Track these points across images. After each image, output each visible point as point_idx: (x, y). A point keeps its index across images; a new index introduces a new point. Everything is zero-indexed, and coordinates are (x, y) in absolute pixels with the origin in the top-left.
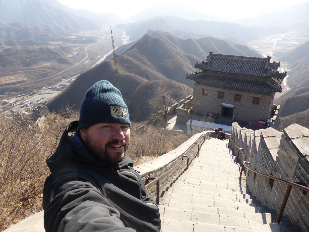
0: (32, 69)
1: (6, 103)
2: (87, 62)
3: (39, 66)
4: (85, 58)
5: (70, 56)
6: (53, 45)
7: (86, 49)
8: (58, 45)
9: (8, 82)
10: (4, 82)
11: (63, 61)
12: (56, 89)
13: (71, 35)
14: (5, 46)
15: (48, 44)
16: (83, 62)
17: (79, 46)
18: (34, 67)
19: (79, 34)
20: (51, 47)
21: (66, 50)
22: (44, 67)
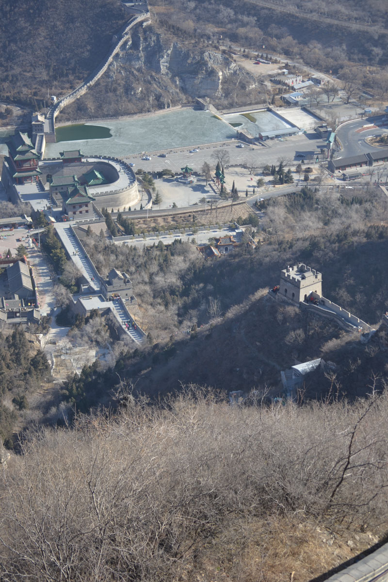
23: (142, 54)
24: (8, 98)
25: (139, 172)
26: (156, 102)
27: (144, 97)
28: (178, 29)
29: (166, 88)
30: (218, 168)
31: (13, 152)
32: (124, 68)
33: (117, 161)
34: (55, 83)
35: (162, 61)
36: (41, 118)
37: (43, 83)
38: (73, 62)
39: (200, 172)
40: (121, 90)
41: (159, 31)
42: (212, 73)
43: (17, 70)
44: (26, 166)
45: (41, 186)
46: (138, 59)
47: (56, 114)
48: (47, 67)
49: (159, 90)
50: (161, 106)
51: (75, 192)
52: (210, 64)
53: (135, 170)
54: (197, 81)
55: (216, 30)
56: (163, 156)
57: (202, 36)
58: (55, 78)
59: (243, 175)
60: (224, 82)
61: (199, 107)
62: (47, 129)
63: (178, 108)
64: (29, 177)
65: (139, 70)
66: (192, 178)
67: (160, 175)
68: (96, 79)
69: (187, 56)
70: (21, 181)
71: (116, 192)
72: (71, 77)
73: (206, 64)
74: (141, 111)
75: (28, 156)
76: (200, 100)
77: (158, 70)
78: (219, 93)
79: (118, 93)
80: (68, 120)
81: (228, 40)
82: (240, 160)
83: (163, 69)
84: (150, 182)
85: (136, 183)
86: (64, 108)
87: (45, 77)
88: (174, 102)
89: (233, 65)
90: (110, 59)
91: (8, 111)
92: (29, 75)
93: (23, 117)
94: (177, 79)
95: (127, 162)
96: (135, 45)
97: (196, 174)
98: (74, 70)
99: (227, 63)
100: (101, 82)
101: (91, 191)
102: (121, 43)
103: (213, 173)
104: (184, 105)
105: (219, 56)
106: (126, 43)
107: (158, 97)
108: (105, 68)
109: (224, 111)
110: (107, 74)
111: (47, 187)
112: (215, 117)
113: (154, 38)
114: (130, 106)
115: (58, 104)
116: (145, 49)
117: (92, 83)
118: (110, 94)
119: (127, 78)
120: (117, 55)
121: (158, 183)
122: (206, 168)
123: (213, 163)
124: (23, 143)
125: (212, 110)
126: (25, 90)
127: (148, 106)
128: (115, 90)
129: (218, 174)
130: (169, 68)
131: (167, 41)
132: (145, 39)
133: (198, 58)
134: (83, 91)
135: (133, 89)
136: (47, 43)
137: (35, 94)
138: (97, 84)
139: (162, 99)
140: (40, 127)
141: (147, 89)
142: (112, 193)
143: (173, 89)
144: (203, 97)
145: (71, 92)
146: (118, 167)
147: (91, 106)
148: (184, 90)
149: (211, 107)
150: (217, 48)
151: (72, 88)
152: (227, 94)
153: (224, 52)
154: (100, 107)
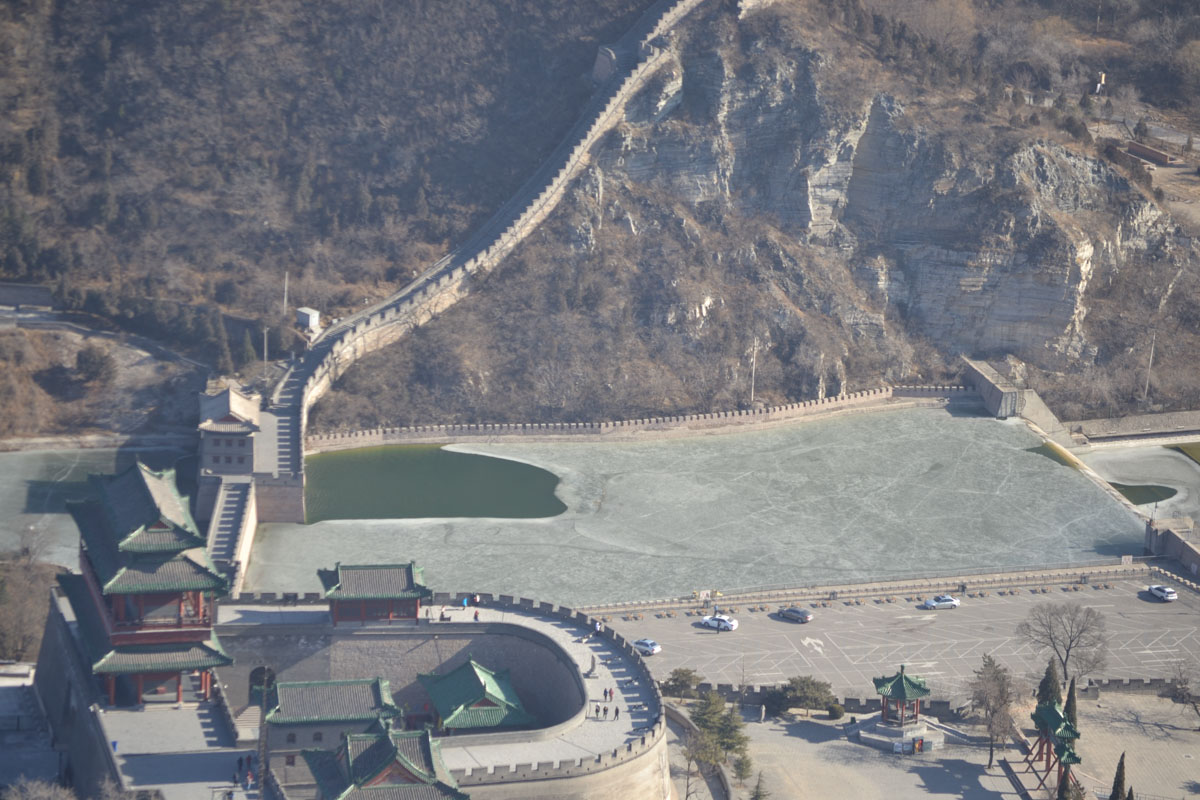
23: (724, 141)
24: (94, 301)
25: (680, 684)
26: (777, 368)
27: (724, 338)
28: (900, 35)
29: (826, 306)
30: (1047, 690)
31: (101, 554)
32: (640, 203)
33: (581, 625)
34: (319, 248)
35: (816, 177)
36: (243, 406)
37: (261, 245)
38: (406, 156)
39: (961, 700)
40: (617, 302)
41: (811, 40)
42: (1045, 246)
43: (145, 177)
44: (159, 620)
45: (220, 723)
46: (708, 161)
47: (315, 390)
48: (288, 172)
49: (790, 308)
50: (797, 387)
51: (379, 759)
52: (1041, 204)
53: (660, 671)
54: (972, 282)
55: (1079, 45)
56: (791, 616)
57: (1011, 71)
58: (322, 228)
59: (1165, 730)
60: (1097, 294)
61: (975, 400)
62: (266, 456)
63: (875, 401)
64: (167, 677)
65: (708, 214)
66: (924, 729)
67: (773, 703)
68: (508, 242)
69: (933, 159)
70: (127, 693)
71: (566, 771)
72: (394, 229)
73: (1018, 202)
74: (704, 404)
75: (171, 574)
76: (982, 368)
77: (795, 218)
78: (1075, 339)
79: (605, 313)
80: (369, 422)
81: (1132, 94)
82: (1154, 658)
83: (820, 218)
84: (727, 734)
85: (663, 733)
86: (354, 369)
87: (272, 216)
88: (862, 372)
89: (1148, 214)
90: (580, 156)
91: (92, 366)
92: (198, 201)
93: (163, 392)
94: (881, 265)
95: (628, 632)
96: (698, 100)
97: (941, 710)
98: (407, 195)
99: (1119, 202)
100: (531, 255)
101: (453, 759)
102: (631, 85)
103: (1023, 712)
104: (905, 388)
105: (1084, 167)
106: (654, 85)
107: (786, 346)
108: (552, 196)
109: (1093, 427)
110: (559, 225)
111: (248, 728)
112: (1047, 451)
113: (785, 71)
114: (656, 377)
115: (326, 346)
116: (742, 120)
117: (488, 260)
118: (569, 318)
119: (649, 246)
120: (612, 138)
121: (764, 741)
122: (994, 687)
123: (1024, 663)
124: (152, 516)
125: (1036, 418)
126: (177, 272)
127: (737, 382)
128: (592, 300)
129: (1045, 720)
130: (846, 215)
131: (847, 90)
132: (746, 73)
133: (985, 174)
134: (447, 295)
135: (674, 299)
136: (293, 61)
137: (224, 294)
138: (513, 266)
139: (802, 357)
140: (237, 447)
141: (737, 304)
142: (546, 773)
143: (858, 312)
144: (997, 355)
145: (388, 293)
146: (581, 653)
147: (476, 363)
148: (907, 316)
149: (1032, 403)
150: (1075, 131)
151: (396, 275)
152: (1110, 345)
153: (1109, 150)
154: (515, 374)
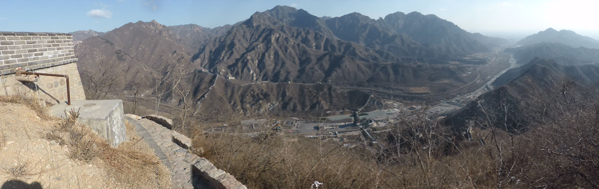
0: (435, 84)
1: (414, 108)
2: (478, 81)
3: (441, 82)
4: (477, 78)
5: (465, 75)
6: (452, 65)
7: (478, 70)
8: (456, 65)
9: (417, 92)
10: (415, 92)
11: (458, 79)
12: (453, 104)
13: (467, 56)
14: (418, 63)
15: (448, 63)
16: (476, 81)
17: (473, 67)
18: (437, 82)
19: (473, 55)
20: (451, 67)
21: (462, 69)
22: (444, 84)
65: (372, 104)
77: (375, 104)
79: (368, 108)
102: (369, 100)
113: (374, 99)
116: (372, 101)
117: (364, 106)
